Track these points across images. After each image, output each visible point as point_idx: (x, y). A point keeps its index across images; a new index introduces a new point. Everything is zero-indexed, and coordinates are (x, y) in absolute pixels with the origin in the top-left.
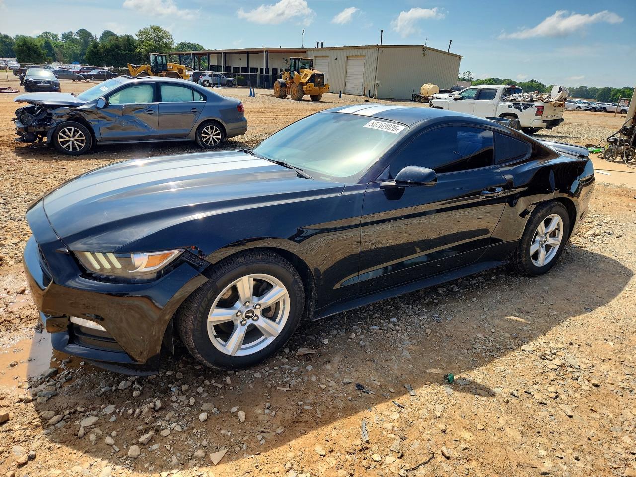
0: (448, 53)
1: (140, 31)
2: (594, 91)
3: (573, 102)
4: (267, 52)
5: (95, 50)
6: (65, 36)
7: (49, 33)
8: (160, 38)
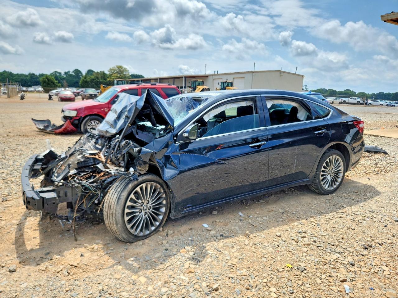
0: (295, 74)
1: (110, 69)
2: (389, 94)
3: (378, 101)
4: (186, 77)
5: (85, 80)
6: (66, 73)
7: (57, 72)
8: (122, 72)
